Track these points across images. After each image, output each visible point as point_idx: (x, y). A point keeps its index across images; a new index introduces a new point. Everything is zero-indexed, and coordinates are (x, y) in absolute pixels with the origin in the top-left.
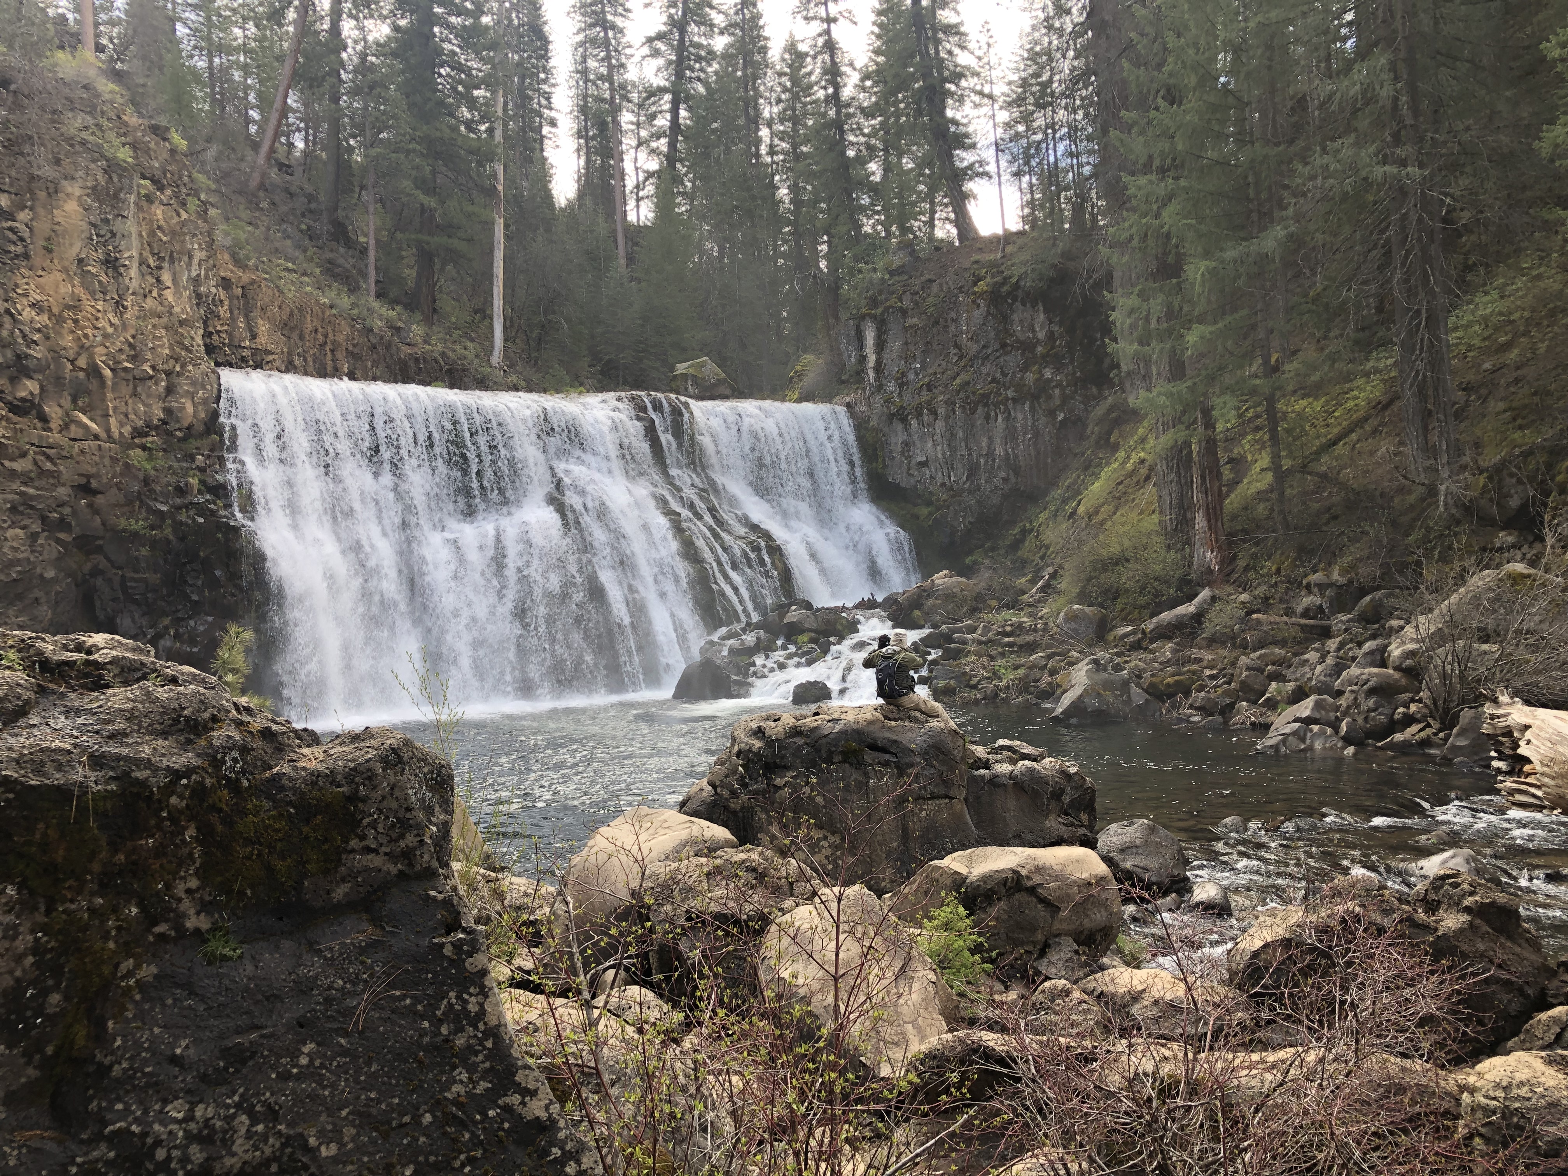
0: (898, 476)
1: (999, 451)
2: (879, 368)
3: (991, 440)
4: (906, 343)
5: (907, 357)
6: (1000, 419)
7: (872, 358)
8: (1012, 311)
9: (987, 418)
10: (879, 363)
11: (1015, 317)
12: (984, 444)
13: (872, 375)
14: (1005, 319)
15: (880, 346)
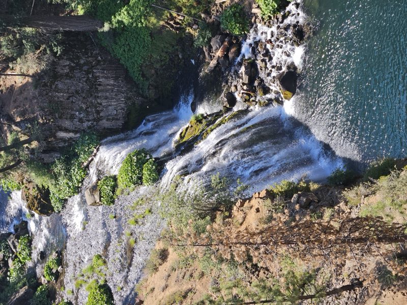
0: (120, 123)
1: (112, 82)
2: (75, 132)
3: (108, 85)
4: (66, 119)
5: (72, 117)
6: (101, 80)
7: (71, 135)
8: (59, 72)
9: (100, 85)
10: (73, 131)
11: (61, 71)
12: (110, 87)
13: (78, 135)
14: (62, 75)
15: (66, 130)
